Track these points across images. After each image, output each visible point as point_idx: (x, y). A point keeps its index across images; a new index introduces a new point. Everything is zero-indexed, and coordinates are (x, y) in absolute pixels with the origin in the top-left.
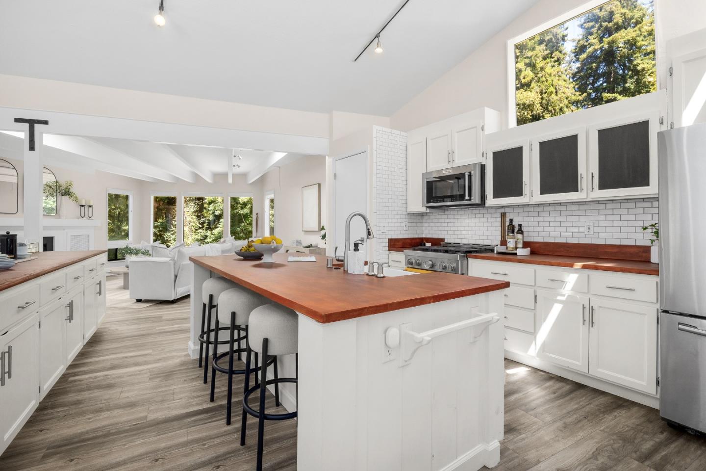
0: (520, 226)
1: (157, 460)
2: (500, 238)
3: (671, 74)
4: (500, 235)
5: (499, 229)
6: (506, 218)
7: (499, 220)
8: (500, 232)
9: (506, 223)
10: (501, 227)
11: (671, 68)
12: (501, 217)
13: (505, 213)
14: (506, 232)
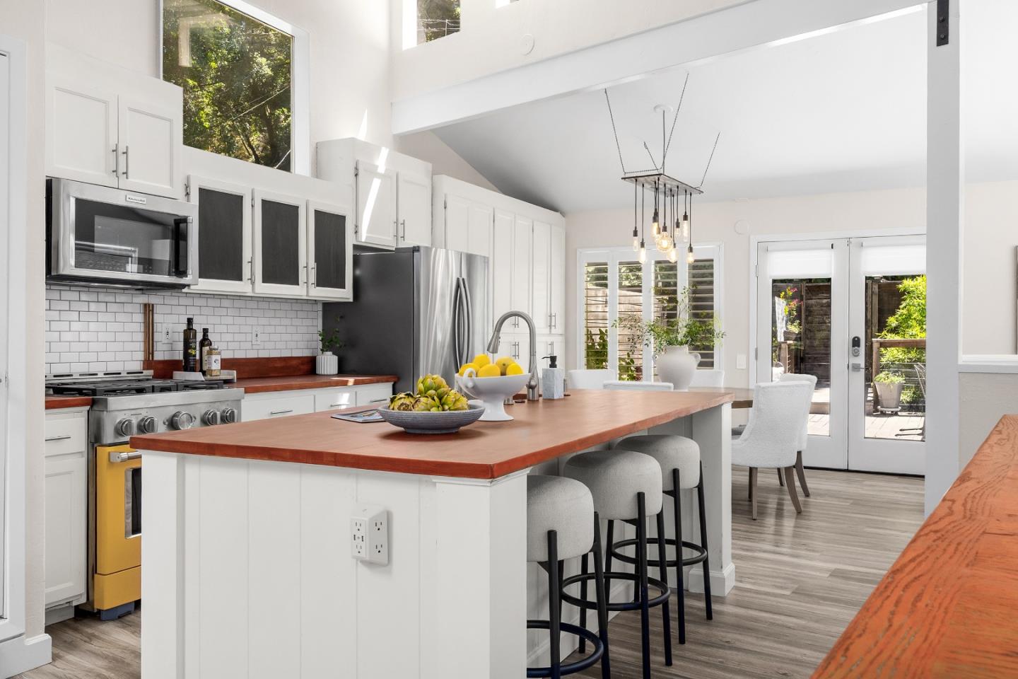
0: (205, 331)
1: (785, 674)
2: (140, 356)
3: (356, 175)
4: (142, 349)
5: (140, 337)
6: (155, 315)
7: (139, 318)
8: (142, 344)
9: (155, 324)
10: (143, 334)
11: (356, 169)
12: (145, 313)
13: (153, 305)
14: (155, 343)
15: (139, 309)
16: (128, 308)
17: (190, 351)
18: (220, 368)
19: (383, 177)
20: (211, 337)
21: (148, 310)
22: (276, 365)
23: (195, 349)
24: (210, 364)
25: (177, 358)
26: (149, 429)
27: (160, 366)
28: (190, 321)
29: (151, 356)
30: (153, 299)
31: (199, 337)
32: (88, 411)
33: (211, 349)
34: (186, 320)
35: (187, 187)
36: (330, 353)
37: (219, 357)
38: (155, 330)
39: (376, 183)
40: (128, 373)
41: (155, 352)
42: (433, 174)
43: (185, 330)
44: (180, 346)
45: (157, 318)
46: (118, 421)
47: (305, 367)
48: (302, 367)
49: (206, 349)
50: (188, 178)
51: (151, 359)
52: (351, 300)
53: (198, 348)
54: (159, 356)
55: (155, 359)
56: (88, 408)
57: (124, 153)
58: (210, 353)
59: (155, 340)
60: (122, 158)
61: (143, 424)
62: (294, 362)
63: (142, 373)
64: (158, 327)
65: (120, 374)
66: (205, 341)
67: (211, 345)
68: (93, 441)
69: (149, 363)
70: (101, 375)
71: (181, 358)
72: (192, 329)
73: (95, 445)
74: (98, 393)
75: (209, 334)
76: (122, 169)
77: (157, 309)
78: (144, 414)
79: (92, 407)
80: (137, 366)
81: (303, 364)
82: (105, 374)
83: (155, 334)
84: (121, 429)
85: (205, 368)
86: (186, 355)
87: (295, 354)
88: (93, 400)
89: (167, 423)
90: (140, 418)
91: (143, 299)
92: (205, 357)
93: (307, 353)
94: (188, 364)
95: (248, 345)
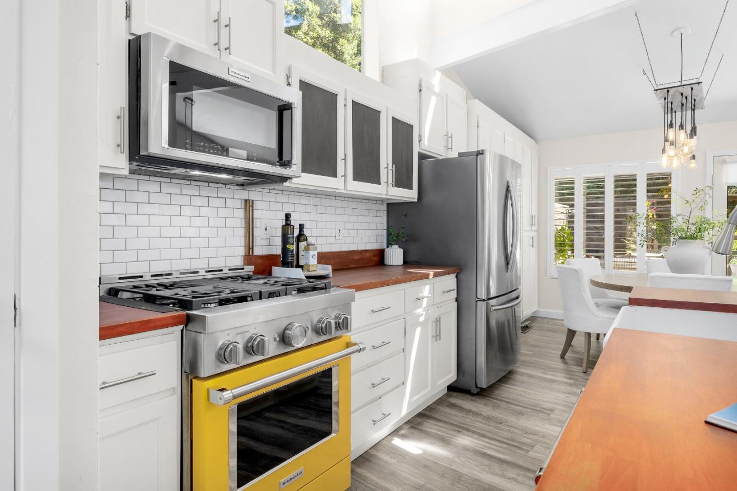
0: (301, 227)
2: (241, 251)
3: (420, 91)
4: (243, 244)
5: (241, 232)
6: (255, 211)
7: (241, 213)
8: (243, 239)
9: (255, 220)
10: (244, 229)
11: (420, 85)
12: (245, 209)
13: (253, 201)
14: (255, 238)
15: (239, 204)
16: (230, 203)
17: (288, 246)
18: (316, 263)
19: (438, 95)
20: (306, 232)
21: (249, 205)
22: (355, 258)
23: (293, 244)
24: (308, 259)
25: (274, 253)
26: (258, 352)
27: (260, 261)
28: (288, 217)
29: (251, 251)
30: (253, 193)
31: (296, 232)
32: (182, 331)
33: (308, 245)
34: (284, 215)
35: (288, 77)
36: (397, 246)
37: (315, 253)
38: (255, 226)
39: (433, 100)
40: (230, 270)
41: (255, 247)
42: (467, 99)
43: (283, 226)
44: (278, 241)
45: (257, 214)
46: (220, 344)
47: (375, 259)
48: (373, 258)
49: (303, 245)
50: (289, 69)
51: (251, 254)
52: (416, 200)
53: (295, 243)
54: (258, 251)
55: (255, 254)
56: (181, 327)
57: (226, 26)
58: (307, 248)
59: (255, 235)
60: (224, 31)
61: (250, 345)
62: (368, 255)
63: (243, 269)
64: (257, 223)
65: (221, 270)
66: (301, 237)
67: (307, 240)
68: (188, 370)
69: (249, 258)
70: (202, 273)
71: (279, 252)
72: (290, 225)
73: (190, 377)
74: (194, 306)
75: (304, 229)
76: (224, 44)
77: (257, 205)
78: (252, 332)
79: (186, 325)
80: (238, 262)
81: (374, 256)
82: (207, 272)
83: (255, 229)
84: (224, 355)
85: (301, 263)
86: (285, 250)
87: (367, 248)
88: (188, 316)
89: (278, 339)
90: (247, 336)
91: (244, 194)
92: (301, 253)
93: (376, 246)
94: (287, 259)
95: (332, 240)
